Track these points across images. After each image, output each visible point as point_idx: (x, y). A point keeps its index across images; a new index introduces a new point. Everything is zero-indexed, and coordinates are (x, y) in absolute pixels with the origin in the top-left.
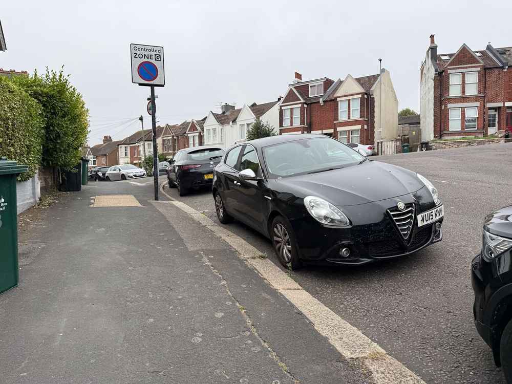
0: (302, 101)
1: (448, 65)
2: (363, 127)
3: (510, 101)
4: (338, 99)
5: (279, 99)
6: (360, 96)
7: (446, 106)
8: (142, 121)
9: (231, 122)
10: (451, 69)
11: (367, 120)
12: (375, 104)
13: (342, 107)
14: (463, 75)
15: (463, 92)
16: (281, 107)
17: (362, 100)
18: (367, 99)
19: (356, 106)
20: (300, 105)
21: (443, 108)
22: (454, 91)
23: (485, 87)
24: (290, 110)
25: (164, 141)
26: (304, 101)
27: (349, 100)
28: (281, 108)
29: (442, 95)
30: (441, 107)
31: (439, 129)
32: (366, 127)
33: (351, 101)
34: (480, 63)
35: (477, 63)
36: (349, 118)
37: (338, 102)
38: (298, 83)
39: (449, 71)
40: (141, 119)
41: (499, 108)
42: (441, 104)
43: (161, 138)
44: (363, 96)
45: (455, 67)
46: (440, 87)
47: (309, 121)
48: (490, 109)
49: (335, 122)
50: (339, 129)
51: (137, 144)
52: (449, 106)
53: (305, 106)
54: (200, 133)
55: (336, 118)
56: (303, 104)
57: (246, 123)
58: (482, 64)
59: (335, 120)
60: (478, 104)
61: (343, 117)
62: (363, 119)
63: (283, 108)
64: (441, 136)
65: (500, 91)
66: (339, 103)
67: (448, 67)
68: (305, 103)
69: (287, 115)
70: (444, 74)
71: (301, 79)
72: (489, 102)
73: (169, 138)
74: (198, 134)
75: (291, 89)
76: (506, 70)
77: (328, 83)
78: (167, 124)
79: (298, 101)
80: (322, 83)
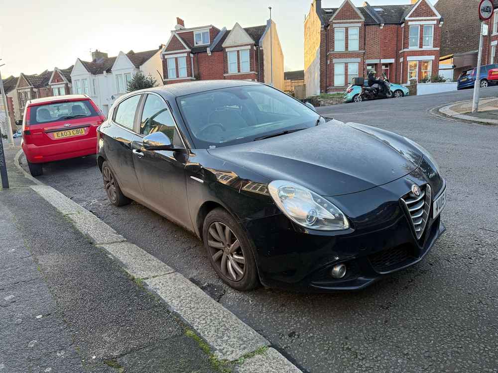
0: (188, 50)
1: (334, 19)
3: (384, 58)
4: (227, 50)
5: (161, 47)
6: (249, 47)
7: (331, 61)
9: (105, 72)
10: (335, 23)
11: (257, 73)
12: (265, 57)
13: (232, 58)
14: (347, 29)
15: (347, 47)
16: (164, 55)
17: (251, 50)
18: (257, 51)
19: (246, 57)
20: (185, 55)
21: (329, 63)
22: (339, 46)
23: (365, 44)
24: (174, 59)
25: (19, 94)
26: (190, 50)
27: (238, 51)
28: (164, 57)
29: (327, 50)
30: (327, 63)
31: (325, 85)
33: (240, 52)
34: (361, 19)
35: (358, 19)
36: (239, 71)
37: (226, 53)
38: (181, 29)
39: (334, 25)
41: (376, 64)
42: (327, 59)
44: (252, 48)
45: (339, 21)
46: (325, 41)
47: (196, 73)
48: (369, 65)
49: (224, 75)
52: (334, 61)
53: (192, 55)
54: (67, 84)
55: (225, 70)
56: (188, 53)
57: (123, 72)
58: (362, 20)
59: (225, 73)
60: (359, 60)
61: (232, 69)
62: (253, 72)
63: (166, 57)
64: (326, 91)
65: (377, 48)
66: (228, 54)
67: (333, 21)
68: (191, 53)
69: (171, 65)
70: (329, 28)
71: (184, 26)
72: (368, 59)
73: (26, 90)
74: (64, 86)
75: (174, 35)
76: (382, 28)
77: (214, 31)
78: (23, 74)
79: (182, 49)
80: (208, 31)
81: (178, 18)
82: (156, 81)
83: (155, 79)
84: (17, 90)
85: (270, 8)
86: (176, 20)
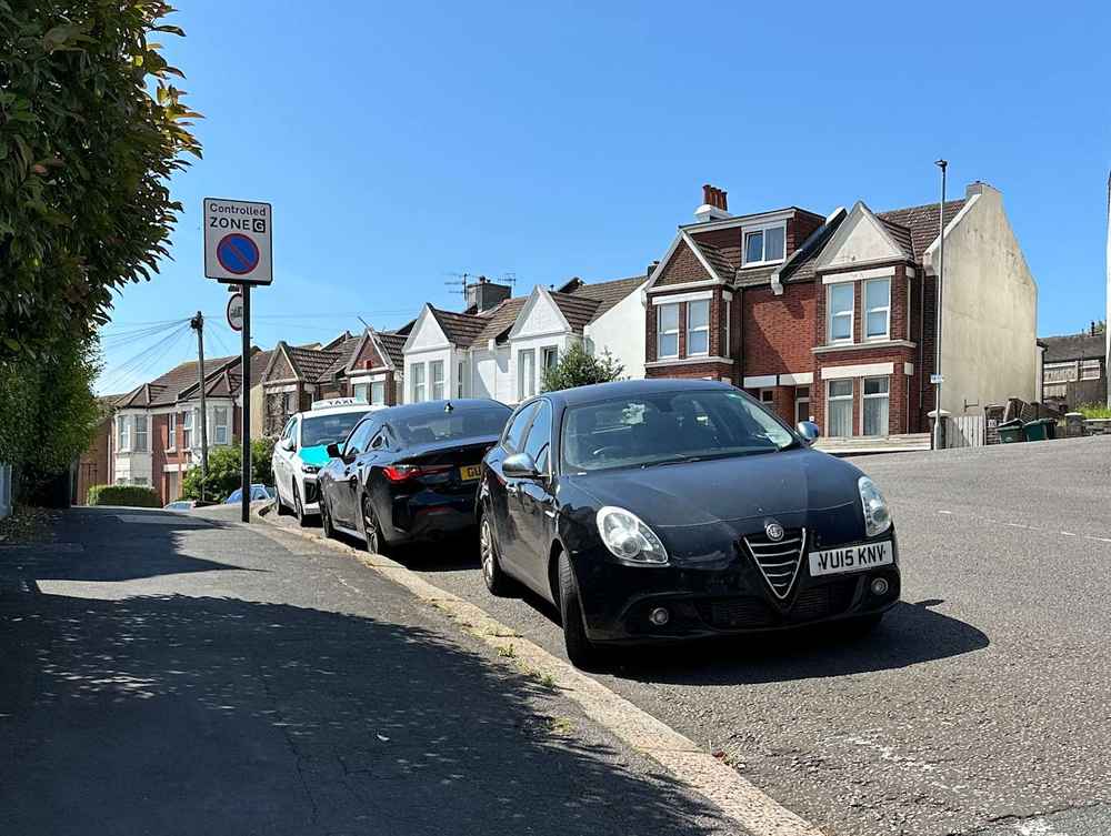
0: (716, 280)
2: (899, 368)
4: (826, 280)
5: (651, 270)
6: (891, 271)
8: (200, 332)
9: (492, 342)
11: (913, 346)
13: (839, 309)
16: (650, 296)
17: (898, 283)
18: (916, 282)
19: (879, 301)
20: (709, 294)
24: (678, 306)
25: (270, 398)
26: (723, 282)
27: (858, 283)
28: (650, 301)
32: (908, 369)
33: (864, 285)
36: (857, 341)
37: (824, 287)
38: (712, 219)
40: (197, 324)
43: (260, 385)
44: (901, 271)
47: (737, 343)
49: (815, 351)
50: (828, 373)
51: (178, 409)
53: (727, 296)
54: (390, 374)
55: (819, 338)
56: (719, 289)
57: (537, 345)
59: (815, 344)
62: (900, 342)
63: (656, 301)
66: (829, 292)
68: (727, 288)
69: (669, 326)
71: (725, 209)
73: (288, 389)
74: (383, 377)
75: (682, 239)
77: (803, 224)
78: (284, 343)
79: (702, 279)
80: (784, 224)
81: (707, 188)
82: (621, 369)
83: (621, 363)
84: (265, 387)
85: (944, 165)
86: (703, 192)
